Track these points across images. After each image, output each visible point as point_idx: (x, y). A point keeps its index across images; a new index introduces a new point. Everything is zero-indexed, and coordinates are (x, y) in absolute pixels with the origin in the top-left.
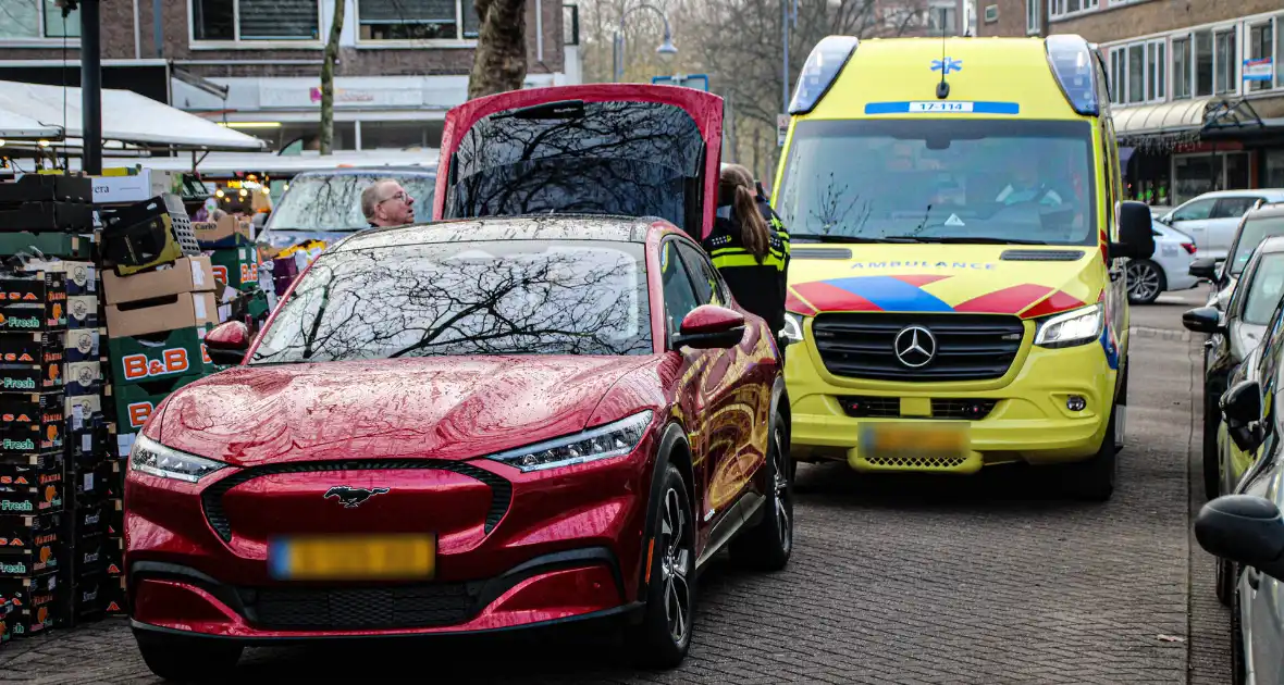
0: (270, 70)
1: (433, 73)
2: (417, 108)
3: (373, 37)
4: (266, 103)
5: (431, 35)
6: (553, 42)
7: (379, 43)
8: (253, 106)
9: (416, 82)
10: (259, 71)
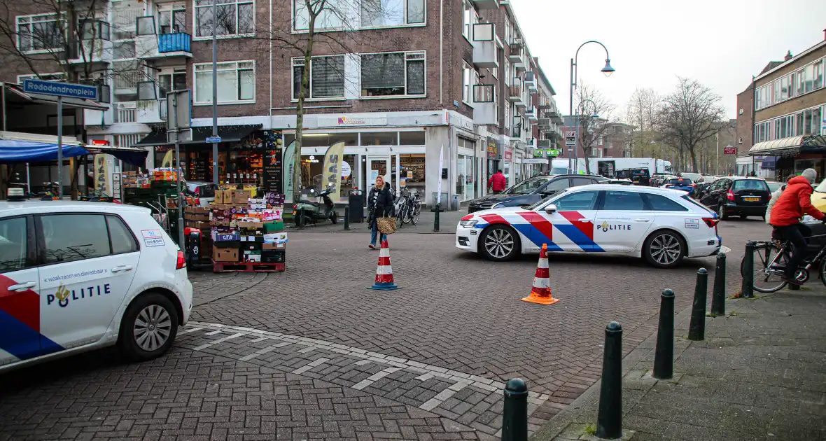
0: (323, 110)
1: (392, 111)
2: (385, 126)
3: (368, 95)
4: (320, 125)
5: (393, 93)
6: (447, 95)
7: (370, 97)
8: (316, 127)
9: (384, 114)
10: (318, 111)
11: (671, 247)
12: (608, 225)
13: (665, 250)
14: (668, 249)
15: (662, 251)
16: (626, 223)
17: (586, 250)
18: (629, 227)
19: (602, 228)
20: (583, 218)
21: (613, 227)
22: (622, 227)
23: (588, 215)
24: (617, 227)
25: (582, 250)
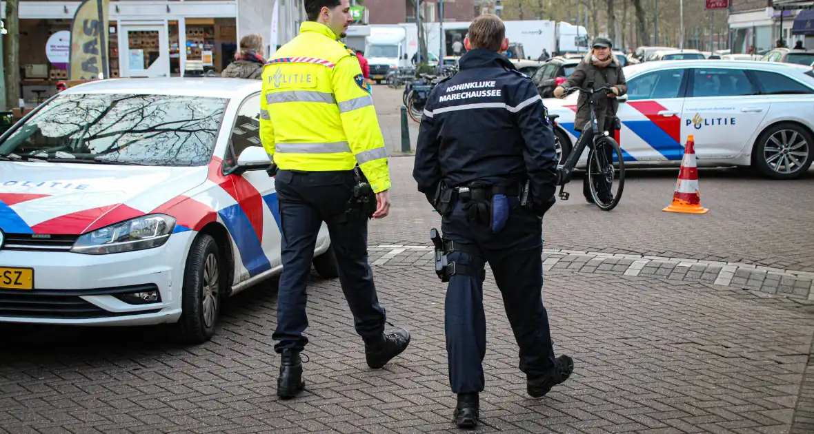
11: (794, 148)
12: (701, 120)
13: (786, 152)
14: (790, 151)
15: (782, 155)
16: (729, 114)
17: (670, 158)
18: (732, 121)
19: (693, 124)
20: (664, 109)
21: (709, 122)
22: (722, 122)
23: (672, 105)
24: (716, 122)
25: (664, 158)
